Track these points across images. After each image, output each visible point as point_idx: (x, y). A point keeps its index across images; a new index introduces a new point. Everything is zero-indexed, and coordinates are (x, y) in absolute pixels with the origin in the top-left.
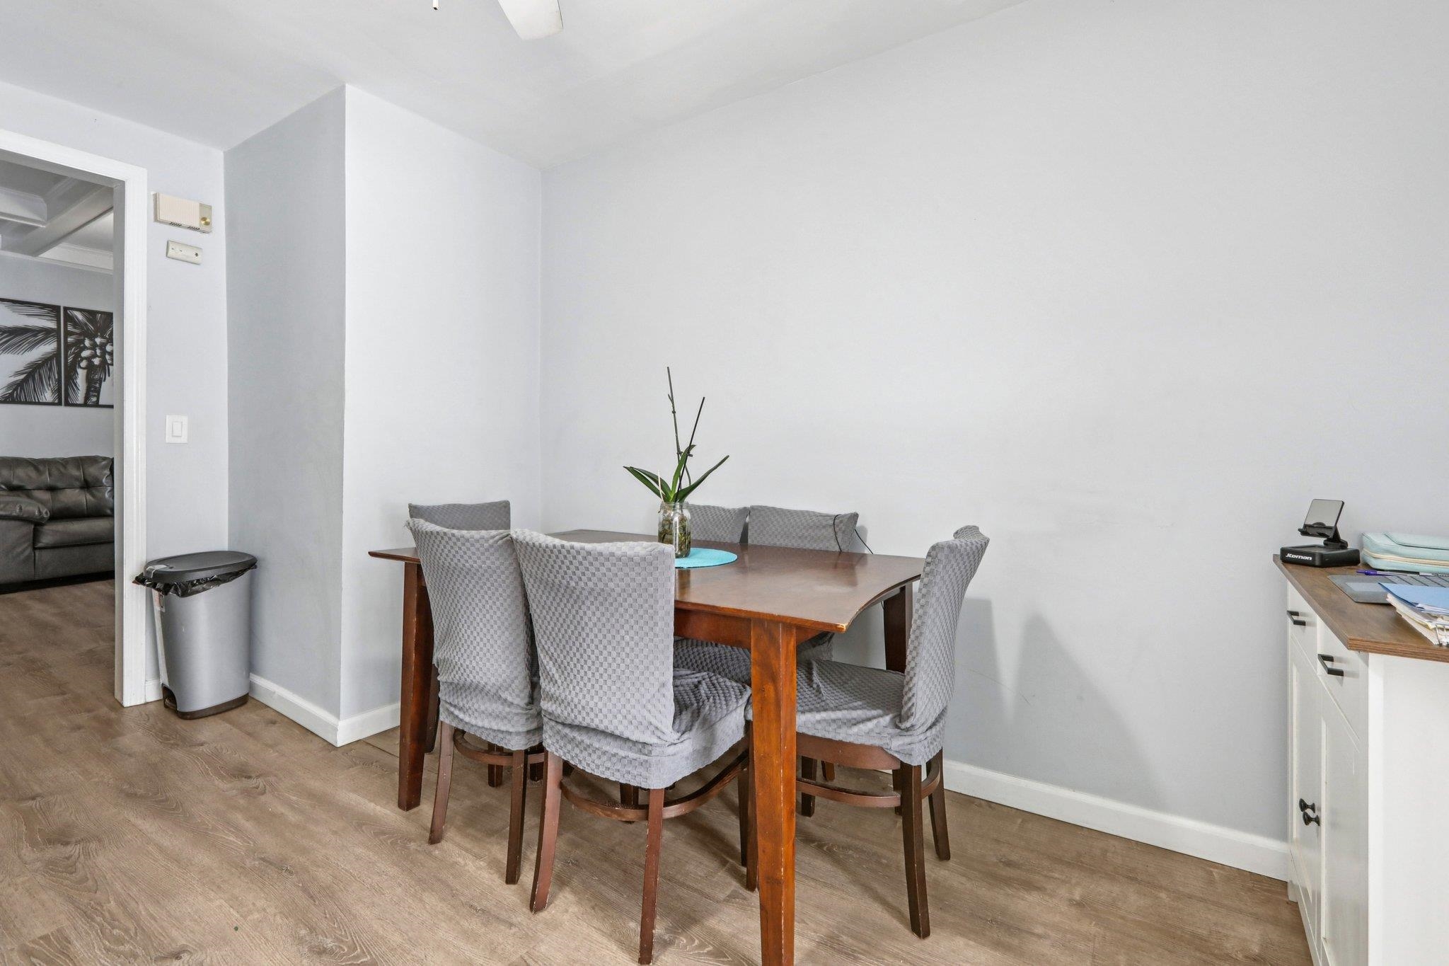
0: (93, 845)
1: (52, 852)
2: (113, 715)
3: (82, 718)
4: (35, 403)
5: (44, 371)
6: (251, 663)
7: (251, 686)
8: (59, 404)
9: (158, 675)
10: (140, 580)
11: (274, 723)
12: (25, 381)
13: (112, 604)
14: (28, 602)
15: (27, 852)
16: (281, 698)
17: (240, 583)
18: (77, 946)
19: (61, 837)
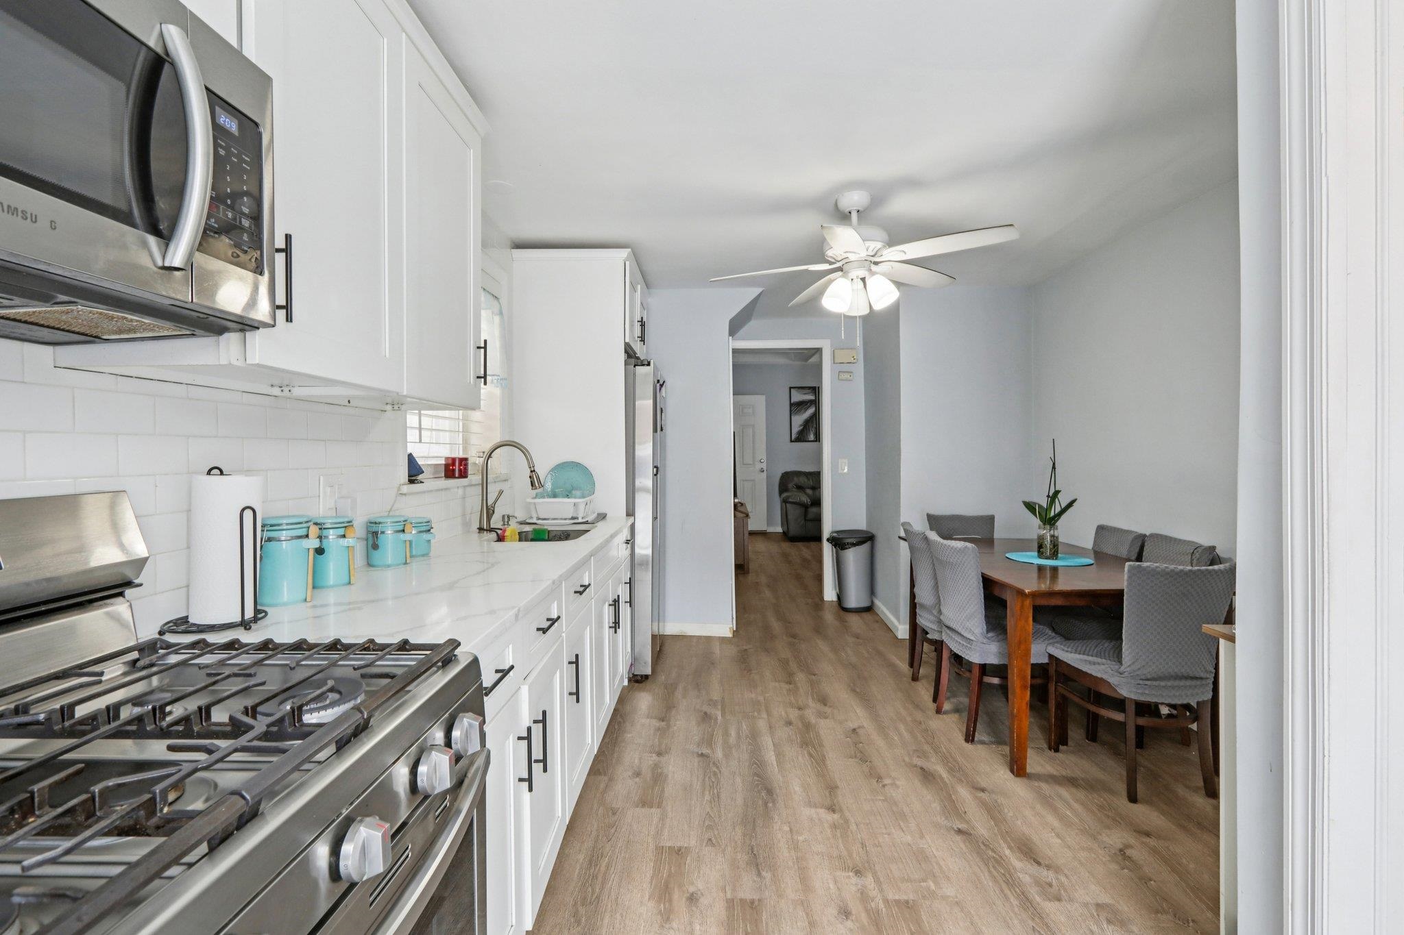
0: (802, 642)
1: (790, 639)
2: (820, 603)
3: (810, 601)
4: (806, 441)
5: (810, 424)
6: (872, 591)
7: (872, 602)
8: (816, 441)
9: (836, 589)
10: (828, 540)
11: (877, 622)
12: (804, 428)
13: (821, 550)
14: (803, 548)
15: (784, 638)
16: (882, 611)
17: (866, 547)
18: (791, 663)
19: (794, 636)
